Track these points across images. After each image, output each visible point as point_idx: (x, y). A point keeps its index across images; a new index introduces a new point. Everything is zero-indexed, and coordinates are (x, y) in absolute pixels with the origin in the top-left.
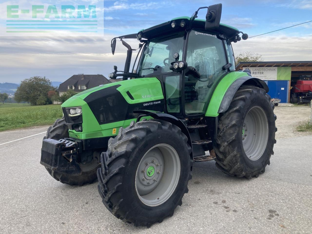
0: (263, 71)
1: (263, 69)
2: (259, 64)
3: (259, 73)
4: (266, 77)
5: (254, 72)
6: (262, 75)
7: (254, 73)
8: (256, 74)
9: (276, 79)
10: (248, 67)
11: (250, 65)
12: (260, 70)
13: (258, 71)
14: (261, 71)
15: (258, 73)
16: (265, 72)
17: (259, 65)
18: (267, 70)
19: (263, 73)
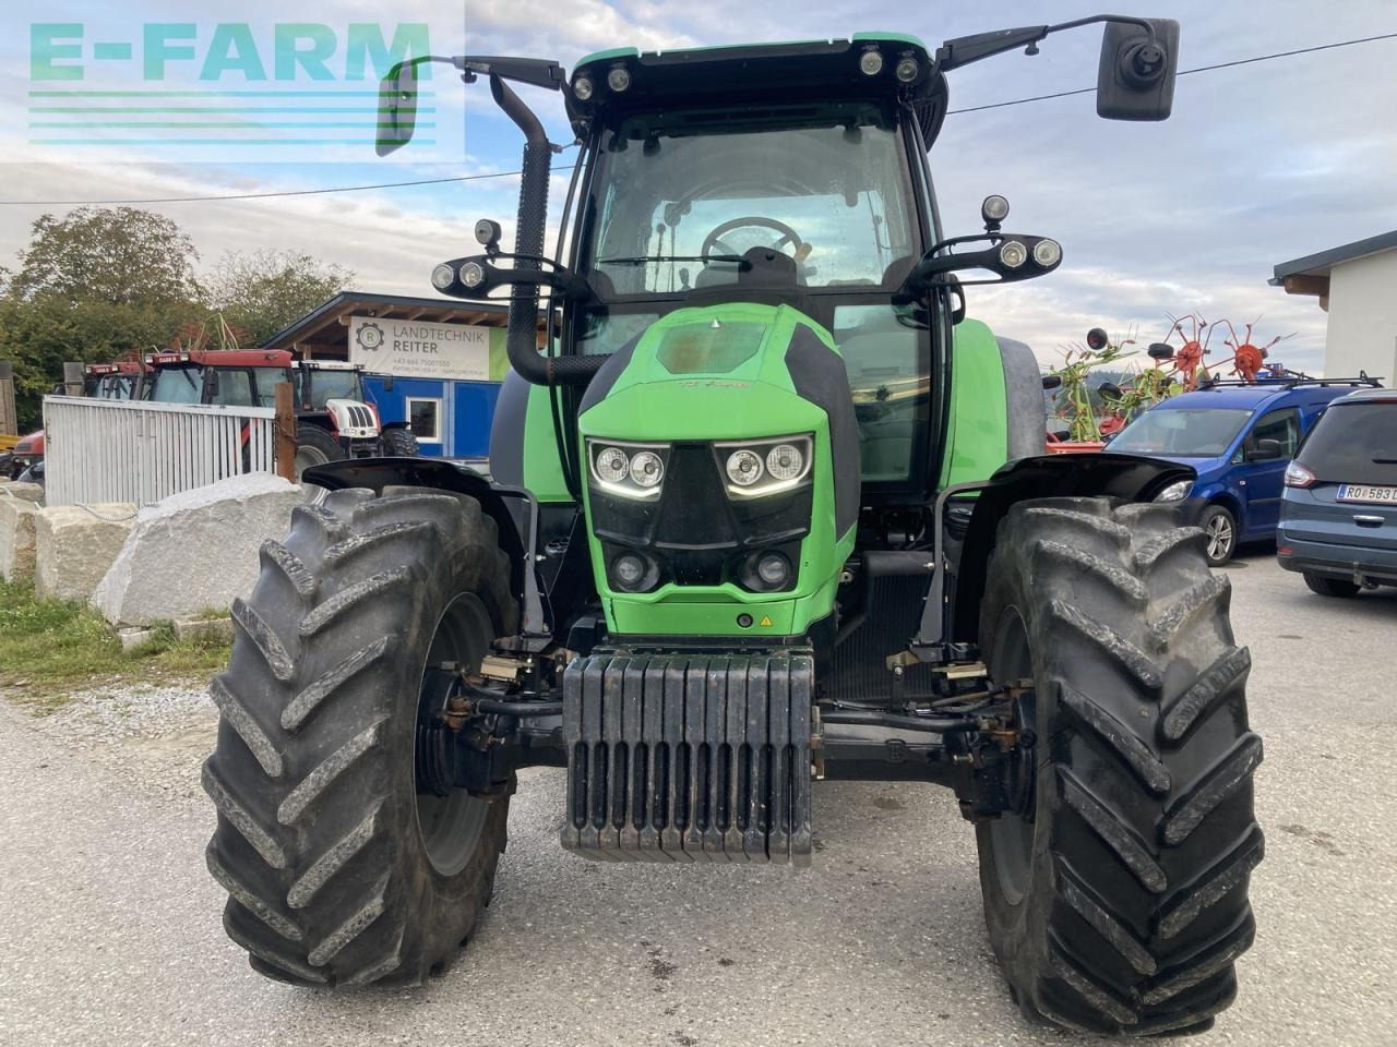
0: (436, 341)
1: (436, 332)
2: (424, 309)
3: (421, 346)
4: (447, 364)
5: (401, 340)
6: (432, 356)
7: (401, 347)
8: (409, 348)
9: (486, 378)
10: (374, 316)
11: (385, 306)
12: (424, 334)
13: (414, 339)
14: (429, 340)
15: (415, 346)
16: (442, 345)
17: (423, 311)
18: (450, 335)
19: (434, 347)
